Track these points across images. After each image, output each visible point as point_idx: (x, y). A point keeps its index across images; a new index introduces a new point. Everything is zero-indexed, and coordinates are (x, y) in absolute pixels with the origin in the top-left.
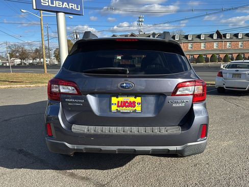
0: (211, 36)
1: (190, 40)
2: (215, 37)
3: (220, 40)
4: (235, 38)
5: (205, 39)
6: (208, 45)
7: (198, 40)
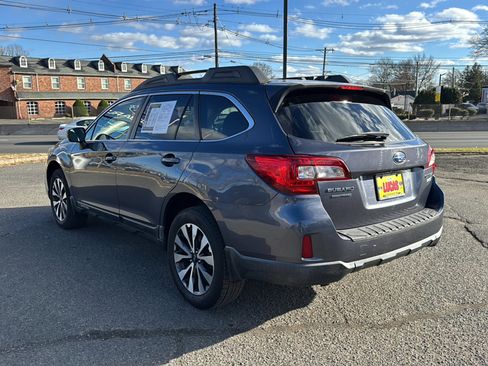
0: (94, 65)
1: (52, 70)
2: (101, 67)
3: (110, 73)
4: (136, 72)
5: (82, 71)
6: (90, 82)
7: (68, 70)
